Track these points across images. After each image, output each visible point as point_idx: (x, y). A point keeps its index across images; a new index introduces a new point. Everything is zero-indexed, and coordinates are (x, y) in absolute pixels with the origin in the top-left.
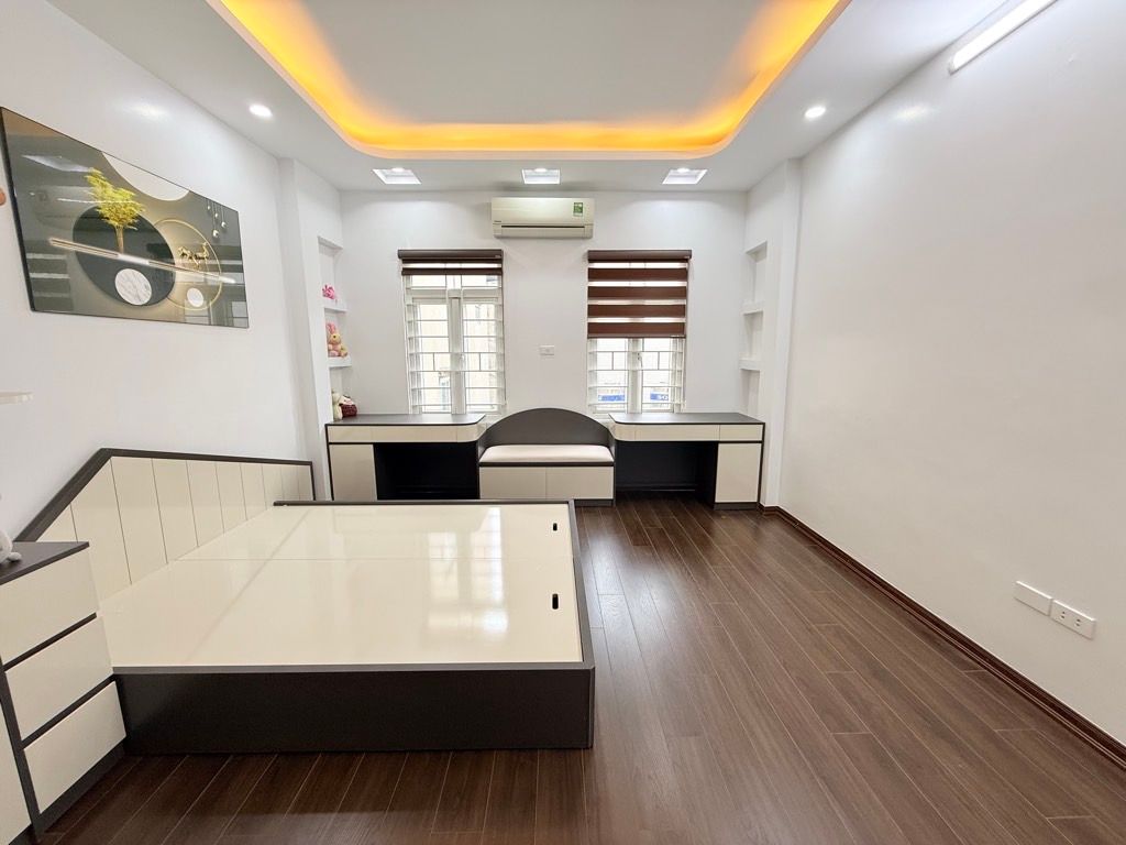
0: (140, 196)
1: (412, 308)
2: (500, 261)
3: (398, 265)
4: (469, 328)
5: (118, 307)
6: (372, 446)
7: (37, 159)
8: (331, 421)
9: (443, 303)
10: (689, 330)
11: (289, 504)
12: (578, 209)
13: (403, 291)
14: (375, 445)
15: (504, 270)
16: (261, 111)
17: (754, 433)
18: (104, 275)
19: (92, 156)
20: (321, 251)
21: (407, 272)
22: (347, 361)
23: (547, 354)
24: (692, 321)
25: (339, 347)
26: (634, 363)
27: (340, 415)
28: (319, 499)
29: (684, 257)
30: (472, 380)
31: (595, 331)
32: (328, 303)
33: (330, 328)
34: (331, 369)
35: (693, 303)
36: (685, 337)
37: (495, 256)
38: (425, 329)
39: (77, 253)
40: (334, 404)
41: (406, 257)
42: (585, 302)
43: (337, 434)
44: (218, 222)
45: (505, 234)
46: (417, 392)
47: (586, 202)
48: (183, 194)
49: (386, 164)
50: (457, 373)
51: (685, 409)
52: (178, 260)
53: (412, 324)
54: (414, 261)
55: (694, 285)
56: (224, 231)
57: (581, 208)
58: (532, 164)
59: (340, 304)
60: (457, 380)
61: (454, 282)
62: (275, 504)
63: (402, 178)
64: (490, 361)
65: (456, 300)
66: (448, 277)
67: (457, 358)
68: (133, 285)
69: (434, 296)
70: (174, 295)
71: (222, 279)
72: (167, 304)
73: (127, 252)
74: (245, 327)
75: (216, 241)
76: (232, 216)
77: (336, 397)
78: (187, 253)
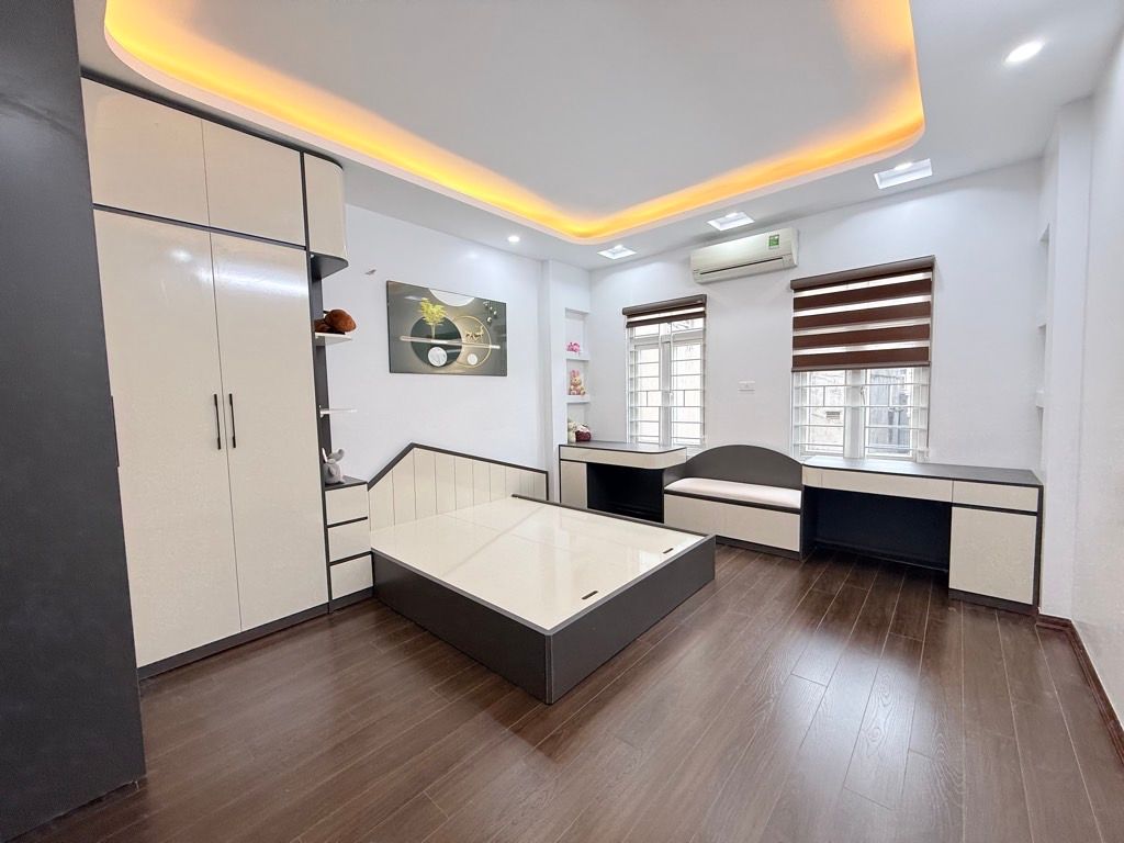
0: (446, 307)
1: (634, 354)
2: (703, 305)
3: (625, 320)
4: (678, 368)
5: (433, 369)
6: (585, 465)
7: (410, 298)
8: (566, 443)
9: (657, 347)
10: (934, 357)
11: (520, 497)
12: (774, 242)
13: (627, 341)
14: (588, 463)
15: (707, 313)
16: (514, 239)
17: (1027, 499)
18: (422, 351)
19: (423, 292)
20: (567, 317)
21: (631, 325)
22: (587, 398)
23: (748, 390)
24: (938, 345)
25: (579, 387)
26: (854, 398)
27: (574, 439)
28: (551, 500)
29: (928, 266)
30: (679, 414)
31: (801, 364)
32: (573, 355)
33: (573, 374)
34: (569, 404)
35: (939, 322)
36: (929, 365)
37: (700, 301)
38: (643, 370)
39: (412, 342)
40: (569, 430)
41: (629, 313)
42: (790, 333)
43: (568, 453)
44: (492, 312)
45: (705, 280)
46: (634, 424)
47: (783, 233)
48: (470, 300)
49: (609, 245)
50: (666, 408)
51: (933, 457)
52: (464, 339)
53: (634, 367)
54: (635, 315)
55: (940, 299)
56: (495, 317)
57: (778, 240)
58: (719, 213)
59: (584, 354)
60: (666, 414)
61: (664, 328)
62: (513, 496)
63: (621, 252)
64: (695, 399)
65: (666, 344)
66: (662, 325)
67: (666, 395)
68: (437, 356)
69: (650, 342)
70: (460, 359)
71: (491, 347)
72: (455, 364)
73: (436, 338)
74: (505, 375)
75: (489, 324)
76: (502, 307)
77: (572, 425)
78: (470, 334)
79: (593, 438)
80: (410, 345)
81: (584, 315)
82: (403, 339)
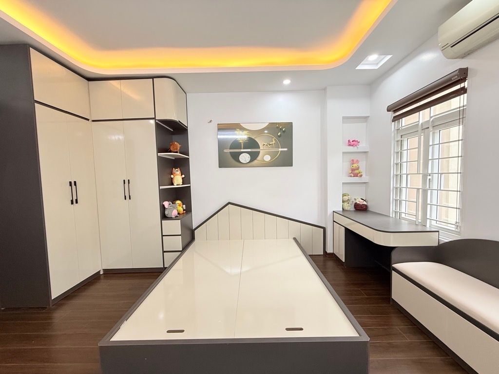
0: (251, 131)
1: (400, 143)
2: (464, 79)
3: (391, 115)
5: (241, 165)
9: (418, 134)
13: (395, 133)
16: (287, 82)
18: (236, 156)
20: (344, 123)
21: (396, 119)
22: (365, 178)
32: (351, 149)
34: (344, 183)
38: (407, 156)
39: (230, 152)
41: (393, 108)
44: (281, 129)
48: (267, 124)
54: (399, 109)
56: (284, 132)
59: (363, 146)
62: (295, 239)
64: (455, 182)
65: (425, 130)
66: (421, 113)
68: (245, 158)
69: (413, 130)
70: (259, 158)
71: (280, 150)
72: (256, 162)
73: (244, 149)
74: (292, 165)
75: (279, 136)
76: (290, 125)
77: (346, 198)
78: (266, 144)
79: (370, 209)
80: (229, 153)
81: (366, 118)
82: (225, 151)
